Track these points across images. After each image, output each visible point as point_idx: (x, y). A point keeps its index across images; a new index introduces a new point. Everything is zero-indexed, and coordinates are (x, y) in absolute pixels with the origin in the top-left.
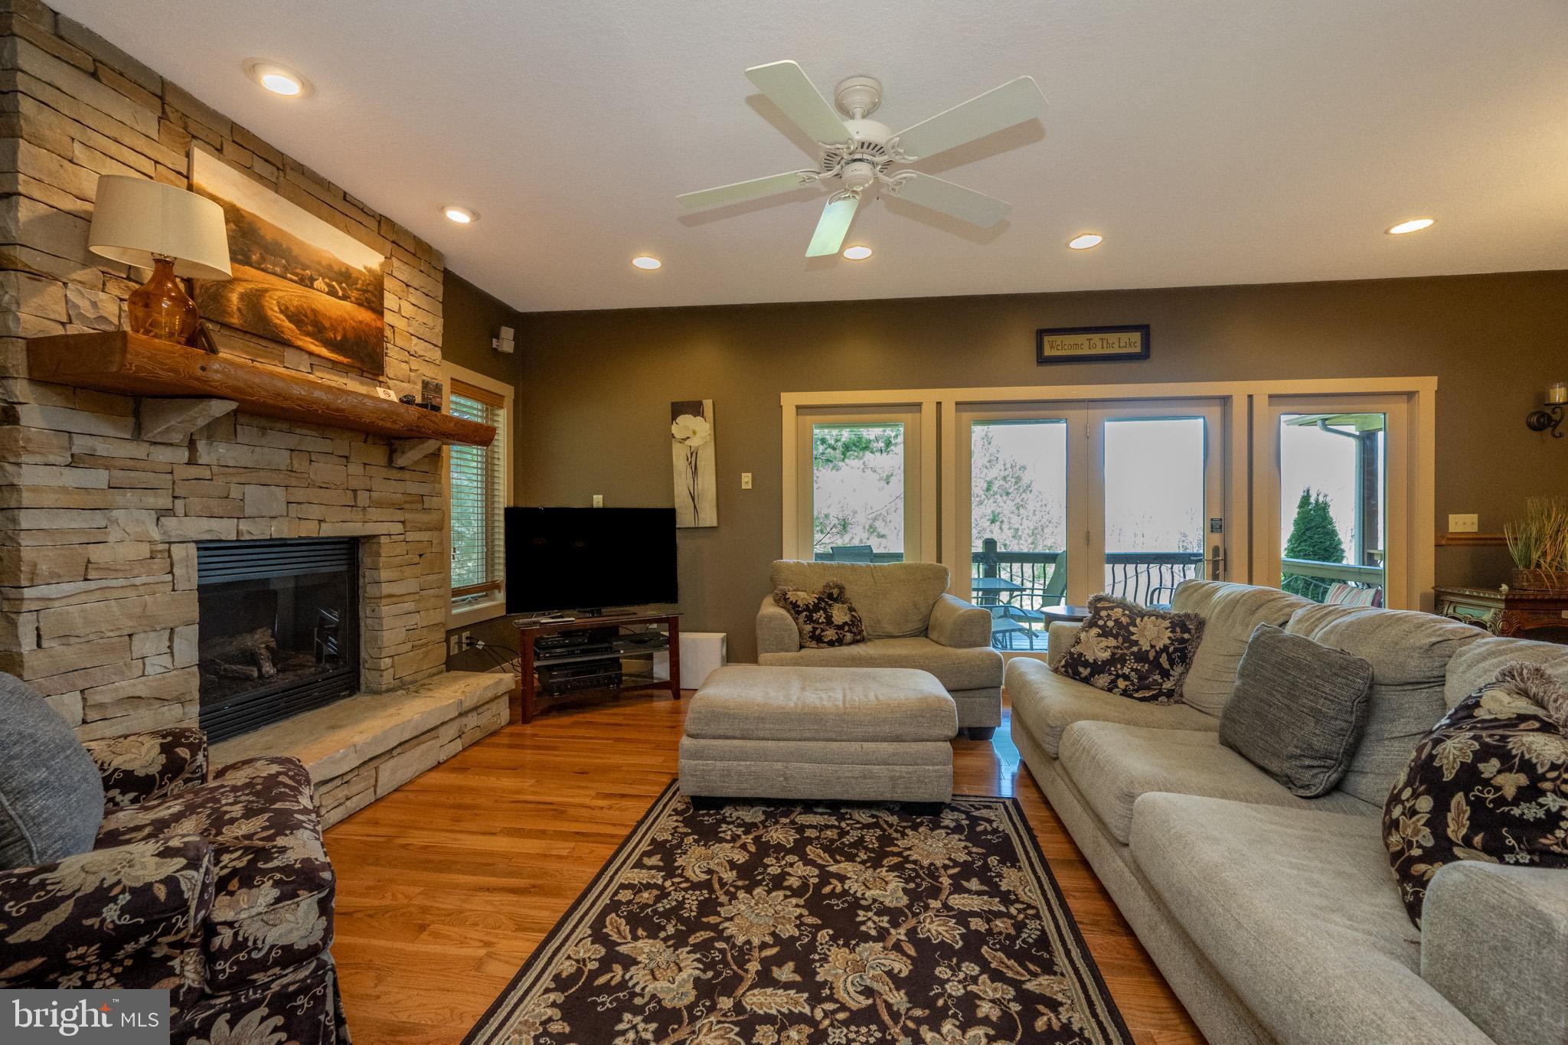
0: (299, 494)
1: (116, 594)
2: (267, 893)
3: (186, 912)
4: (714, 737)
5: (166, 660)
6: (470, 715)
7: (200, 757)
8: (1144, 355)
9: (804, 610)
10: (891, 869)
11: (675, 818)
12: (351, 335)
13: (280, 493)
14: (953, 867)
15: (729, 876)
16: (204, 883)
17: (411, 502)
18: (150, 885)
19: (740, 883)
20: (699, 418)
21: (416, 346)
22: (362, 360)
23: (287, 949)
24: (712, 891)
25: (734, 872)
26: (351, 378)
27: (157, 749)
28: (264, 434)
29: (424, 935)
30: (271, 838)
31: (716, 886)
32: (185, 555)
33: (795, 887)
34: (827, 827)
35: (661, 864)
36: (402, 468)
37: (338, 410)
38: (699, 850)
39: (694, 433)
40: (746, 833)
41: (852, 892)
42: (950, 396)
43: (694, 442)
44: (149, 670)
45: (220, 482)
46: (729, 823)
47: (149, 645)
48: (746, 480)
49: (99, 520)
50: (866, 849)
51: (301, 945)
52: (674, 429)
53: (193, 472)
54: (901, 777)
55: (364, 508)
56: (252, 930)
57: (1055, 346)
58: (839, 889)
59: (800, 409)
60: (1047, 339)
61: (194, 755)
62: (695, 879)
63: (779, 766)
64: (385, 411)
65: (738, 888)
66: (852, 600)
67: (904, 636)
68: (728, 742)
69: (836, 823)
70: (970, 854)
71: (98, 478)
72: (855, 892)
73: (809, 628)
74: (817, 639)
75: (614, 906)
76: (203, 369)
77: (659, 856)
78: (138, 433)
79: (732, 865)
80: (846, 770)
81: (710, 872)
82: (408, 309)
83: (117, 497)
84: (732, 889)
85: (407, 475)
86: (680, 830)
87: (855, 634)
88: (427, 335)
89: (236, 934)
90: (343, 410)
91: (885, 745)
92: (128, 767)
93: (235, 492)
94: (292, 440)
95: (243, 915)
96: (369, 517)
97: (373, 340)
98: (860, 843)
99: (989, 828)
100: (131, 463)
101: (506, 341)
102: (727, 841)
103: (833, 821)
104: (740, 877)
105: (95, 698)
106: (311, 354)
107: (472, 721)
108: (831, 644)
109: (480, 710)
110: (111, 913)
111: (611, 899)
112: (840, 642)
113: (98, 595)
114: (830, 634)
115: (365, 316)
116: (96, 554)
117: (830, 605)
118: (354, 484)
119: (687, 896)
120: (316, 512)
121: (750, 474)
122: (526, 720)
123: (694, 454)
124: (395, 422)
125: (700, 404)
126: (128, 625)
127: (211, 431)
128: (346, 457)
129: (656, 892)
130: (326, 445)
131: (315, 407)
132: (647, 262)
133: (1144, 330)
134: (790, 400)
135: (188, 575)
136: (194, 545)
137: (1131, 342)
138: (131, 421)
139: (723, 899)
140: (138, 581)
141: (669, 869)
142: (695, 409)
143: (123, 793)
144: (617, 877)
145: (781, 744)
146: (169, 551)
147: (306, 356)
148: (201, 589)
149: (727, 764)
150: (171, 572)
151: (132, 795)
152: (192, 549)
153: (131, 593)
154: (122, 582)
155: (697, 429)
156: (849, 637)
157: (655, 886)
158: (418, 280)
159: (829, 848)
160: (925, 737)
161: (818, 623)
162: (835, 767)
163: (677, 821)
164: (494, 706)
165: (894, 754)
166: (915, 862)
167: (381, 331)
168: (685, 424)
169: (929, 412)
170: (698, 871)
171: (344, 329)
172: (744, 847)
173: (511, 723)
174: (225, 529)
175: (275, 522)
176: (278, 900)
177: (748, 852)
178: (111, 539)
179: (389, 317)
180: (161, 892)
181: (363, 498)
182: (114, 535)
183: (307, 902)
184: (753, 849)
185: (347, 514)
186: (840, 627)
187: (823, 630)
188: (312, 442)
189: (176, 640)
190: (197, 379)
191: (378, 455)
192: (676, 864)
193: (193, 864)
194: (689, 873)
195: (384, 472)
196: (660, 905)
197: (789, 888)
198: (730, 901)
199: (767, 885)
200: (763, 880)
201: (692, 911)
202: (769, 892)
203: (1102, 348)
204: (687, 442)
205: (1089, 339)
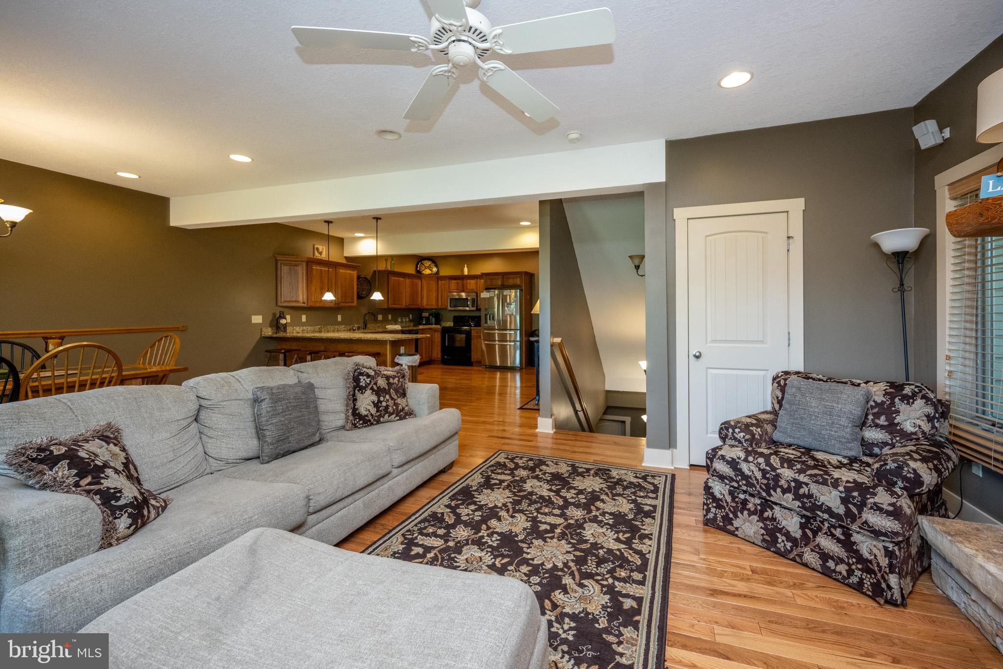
15: (567, 580)
19: (560, 573)
24: (579, 570)
25: (564, 582)
31: (576, 573)
65: (562, 570)
84: (566, 570)
104: (560, 578)
119: (595, 569)
139: (571, 564)
196: (611, 566)
197: (528, 565)
198: (568, 562)
199: (543, 569)
200: (544, 573)
201: (591, 560)
202: (543, 564)
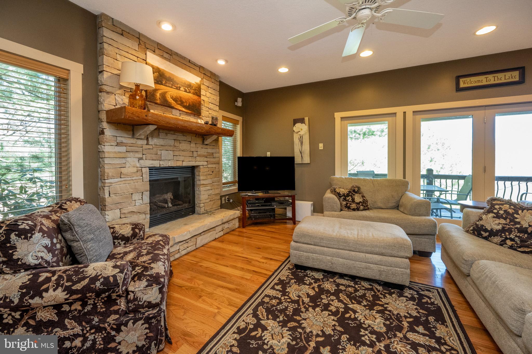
0: (177, 153)
1: (128, 182)
2: (144, 283)
3: (118, 287)
4: (303, 243)
5: (141, 201)
6: (226, 224)
7: (141, 233)
8: (521, 81)
9: (343, 196)
10: (378, 312)
11: (288, 271)
12: (191, 104)
13: (171, 152)
14: (410, 318)
15: (307, 300)
16: (124, 278)
17: (209, 155)
18: (109, 277)
19: (310, 304)
20: (303, 124)
21: (211, 106)
22: (194, 111)
23: (150, 303)
24: (299, 305)
25: (309, 299)
26: (192, 117)
27: (131, 229)
28: (167, 135)
29: (200, 300)
30: (150, 264)
31: (301, 303)
32: (146, 171)
33: (333, 311)
34: (349, 286)
35: (281, 289)
36: (207, 145)
37: (185, 127)
38: (295, 286)
39: (302, 129)
40: (315, 282)
41: (359, 319)
42: (409, 109)
43: (302, 133)
44: (137, 204)
45: (155, 149)
46: (309, 277)
47: (136, 197)
48: (321, 146)
49: (123, 161)
50: (367, 300)
51: (154, 302)
52: (294, 128)
53: (148, 147)
54: (384, 271)
55: (196, 157)
56: (139, 295)
57: (466, 82)
58: (353, 316)
59: (342, 118)
60: (461, 80)
61: (140, 232)
62: (293, 299)
63: (329, 258)
64: (199, 127)
65: (309, 306)
66: (364, 193)
67: (387, 209)
68: (309, 246)
69: (354, 285)
70: (418, 312)
71: (123, 149)
72: (360, 320)
73: (344, 203)
74: (349, 208)
75: (262, 303)
76: (146, 116)
77: (281, 286)
78: (133, 136)
79: (308, 295)
80: (358, 264)
81: (299, 296)
82: (208, 95)
83: (129, 155)
84: (307, 306)
85: (208, 147)
86: (290, 276)
87: (364, 206)
88: (214, 102)
89: (134, 295)
90: (187, 127)
91: (376, 256)
92: (123, 234)
93: (159, 153)
94: (174, 137)
95: (136, 290)
96: (197, 160)
97: (198, 105)
98: (364, 296)
99: (429, 301)
100: (131, 145)
101: (239, 103)
102: (307, 285)
103: (352, 284)
104: (311, 301)
105: (123, 211)
106: (180, 110)
107: (226, 226)
108: (354, 210)
109: (229, 222)
110: (98, 284)
111: (261, 300)
112: (358, 209)
113: (123, 182)
114: (354, 206)
115: (195, 97)
116: (123, 170)
117: (354, 195)
118: (193, 150)
119: (289, 305)
120: (182, 158)
121: (322, 144)
122: (244, 227)
123: (301, 137)
124: (202, 130)
125: (303, 119)
126: (131, 191)
127: (152, 134)
128: (190, 142)
129: (278, 301)
130: (184, 138)
131: (178, 126)
132: (283, 70)
133: (523, 70)
134: (338, 116)
135: (147, 177)
136: (148, 168)
137: (512, 76)
138: (131, 132)
139: (303, 310)
140: (133, 178)
141: (284, 292)
142: (302, 121)
143: (122, 241)
144: (265, 291)
145: (330, 249)
146: (142, 170)
147: (178, 111)
148: (150, 181)
149: (308, 254)
150: (142, 176)
151: (124, 242)
152: (148, 170)
153: (132, 182)
154: (130, 179)
155: (302, 128)
156: (362, 207)
157: (277, 298)
158: (212, 85)
159: (349, 296)
160: (396, 255)
161: (348, 201)
162: (353, 262)
163: (289, 273)
164: (233, 221)
165: (380, 261)
166: (390, 311)
167: (200, 102)
168: (299, 126)
169: (400, 117)
170: (294, 295)
171: (189, 102)
172: (313, 288)
173: (239, 227)
174: (156, 164)
175: (170, 162)
176: (147, 286)
177: (315, 291)
178: (127, 166)
179: (202, 98)
180: (111, 279)
181: (195, 154)
182: (128, 165)
183: (156, 288)
184: (317, 290)
185: (190, 159)
186: (358, 204)
187: (350, 204)
188: (180, 137)
189: (144, 196)
190: (145, 119)
191: (199, 140)
192: (287, 291)
193: (121, 272)
194: (291, 295)
195: (201, 146)
196: (279, 307)
197: (331, 311)
198: (306, 311)
199: (321, 307)
200: (320, 305)
201: (290, 312)
202: (322, 311)
203: (495, 80)
204: (299, 133)
205: (487, 78)
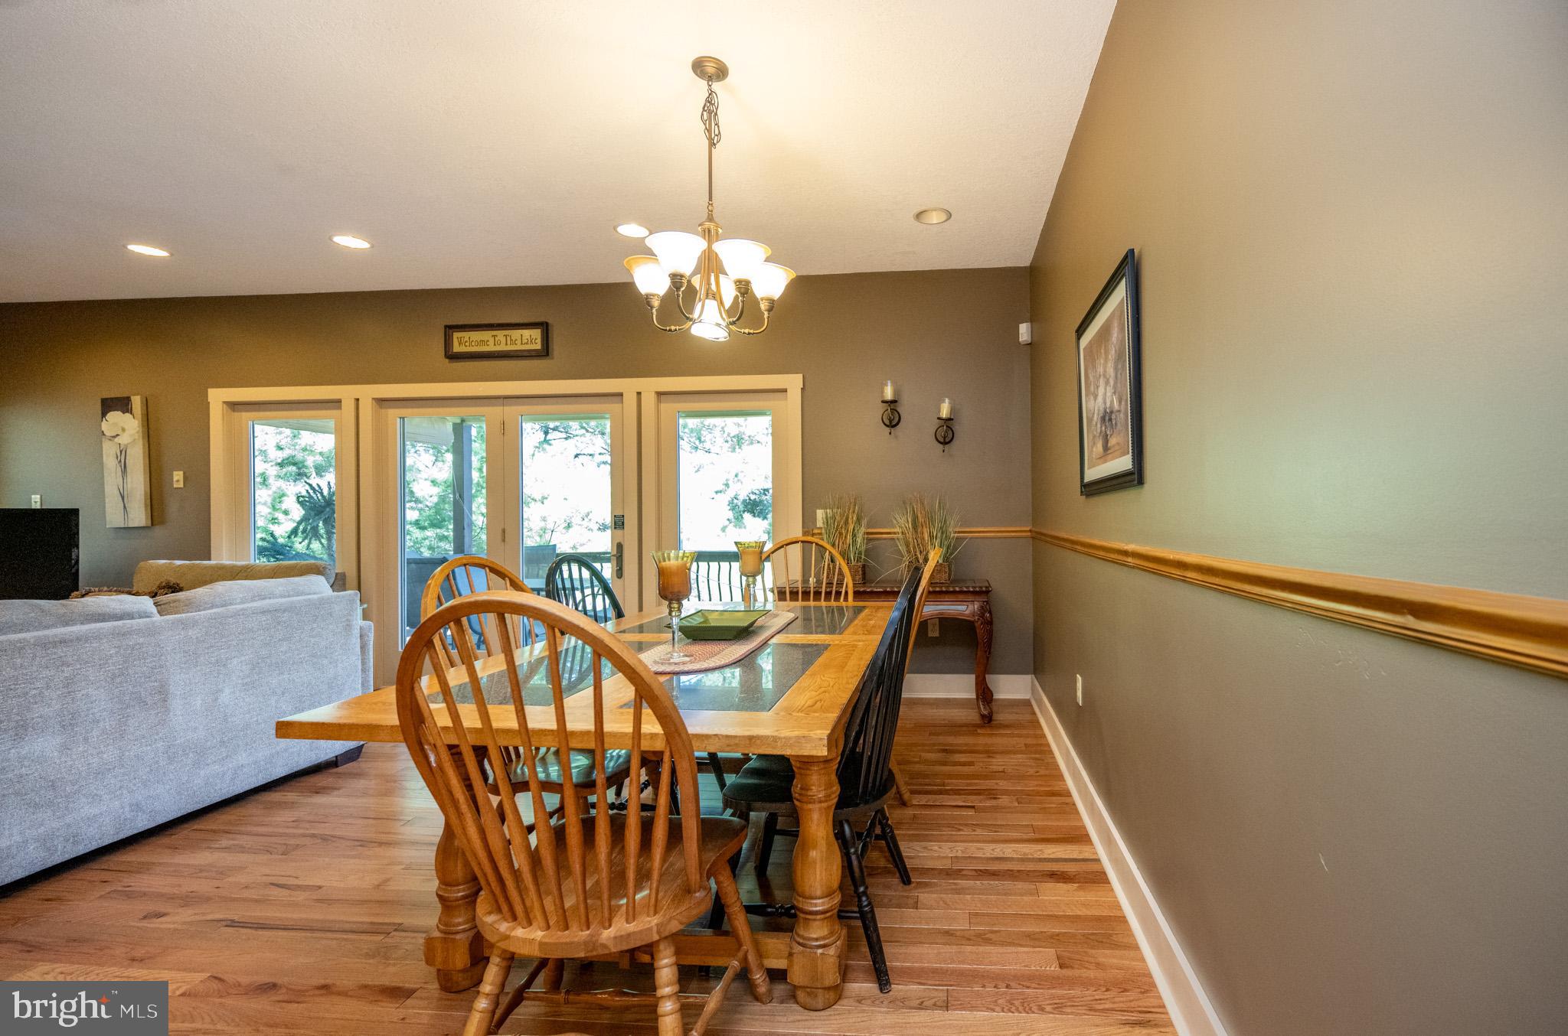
8: (545, 352)
20: (128, 415)
39: (123, 430)
42: (369, 392)
43: (124, 439)
48: (178, 477)
52: (105, 426)
57: (466, 342)
59: (234, 406)
60: (456, 335)
121: (181, 473)
123: (123, 451)
125: (128, 399)
133: (545, 327)
134: (217, 397)
137: (530, 339)
142: (122, 404)
155: (126, 428)
168: (115, 416)
169: (348, 409)
203: (506, 344)
204: (116, 440)
205: (494, 336)
